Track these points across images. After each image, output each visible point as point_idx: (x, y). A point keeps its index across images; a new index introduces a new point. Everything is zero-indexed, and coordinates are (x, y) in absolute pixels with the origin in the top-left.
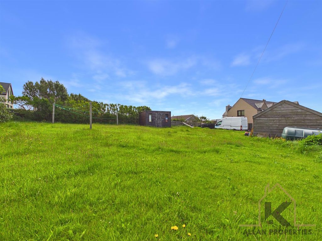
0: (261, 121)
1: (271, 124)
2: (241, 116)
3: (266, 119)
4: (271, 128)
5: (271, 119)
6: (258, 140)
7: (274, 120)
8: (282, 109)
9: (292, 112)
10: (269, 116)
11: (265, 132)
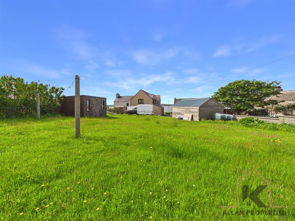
0: (202, 110)
1: (206, 111)
2: (141, 103)
3: (204, 108)
4: (207, 114)
5: (207, 108)
6: (209, 122)
7: (208, 109)
8: (211, 103)
9: (214, 105)
10: (206, 107)
11: (204, 116)
